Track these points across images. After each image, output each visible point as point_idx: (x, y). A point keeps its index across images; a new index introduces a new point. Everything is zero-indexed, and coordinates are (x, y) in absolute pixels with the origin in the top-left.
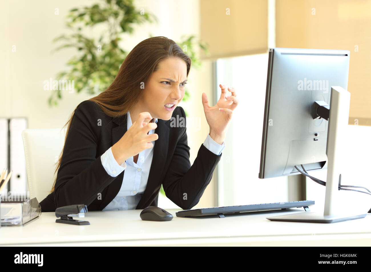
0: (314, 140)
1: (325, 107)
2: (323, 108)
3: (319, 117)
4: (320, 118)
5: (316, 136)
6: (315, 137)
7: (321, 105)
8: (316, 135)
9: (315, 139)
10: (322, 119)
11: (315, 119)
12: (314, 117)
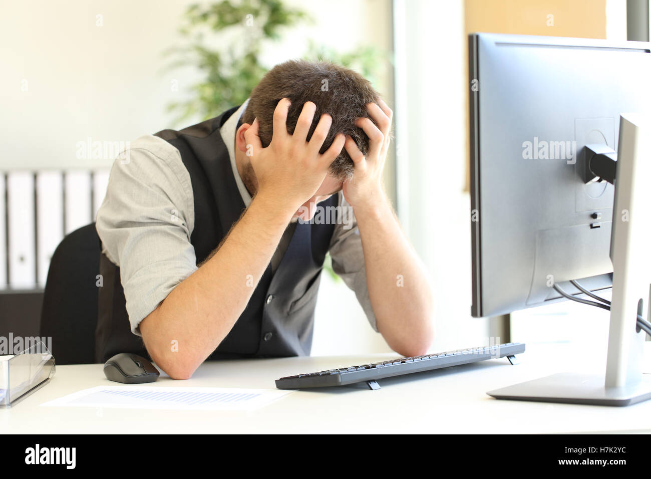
0: (592, 227)
1: (608, 156)
2: (603, 157)
3: (597, 178)
4: (600, 181)
5: (595, 220)
6: (592, 221)
7: (598, 152)
8: (594, 216)
9: (594, 226)
10: (604, 182)
11: (589, 183)
12: (587, 179)
